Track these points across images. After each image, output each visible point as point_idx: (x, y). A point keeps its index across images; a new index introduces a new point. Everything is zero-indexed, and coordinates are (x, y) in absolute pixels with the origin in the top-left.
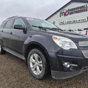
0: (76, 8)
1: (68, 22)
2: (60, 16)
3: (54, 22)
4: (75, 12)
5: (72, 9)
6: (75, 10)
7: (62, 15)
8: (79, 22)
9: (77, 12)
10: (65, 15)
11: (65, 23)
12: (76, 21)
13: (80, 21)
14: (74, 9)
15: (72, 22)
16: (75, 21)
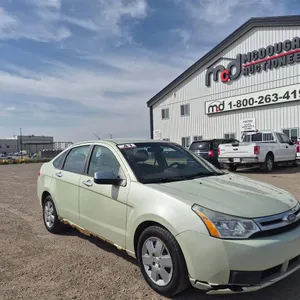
0: (270, 48)
1: (239, 102)
2: (208, 84)
3: (182, 107)
4: (264, 63)
5: (254, 55)
6: (267, 57)
7: (216, 80)
8: (285, 100)
9: (274, 64)
10: (227, 77)
11: (227, 108)
12: (273, 98)
13: (288, 97)
15: (255, 104)
16: (267, 98)
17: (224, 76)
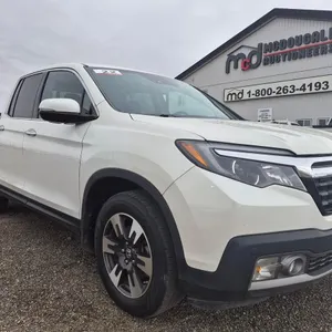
0: (291, 39)
1: (257, 92)
4: (285, 54)
5: (275, 46)
6: (287, 49)
8: (302, 92)
9: (294, 56)
11: (246, 96)
12: (290, 89)
13: (304, 89)
14: (283, 44)
15: (273, 95)
16: (285, 89)
17: (245, 64)
